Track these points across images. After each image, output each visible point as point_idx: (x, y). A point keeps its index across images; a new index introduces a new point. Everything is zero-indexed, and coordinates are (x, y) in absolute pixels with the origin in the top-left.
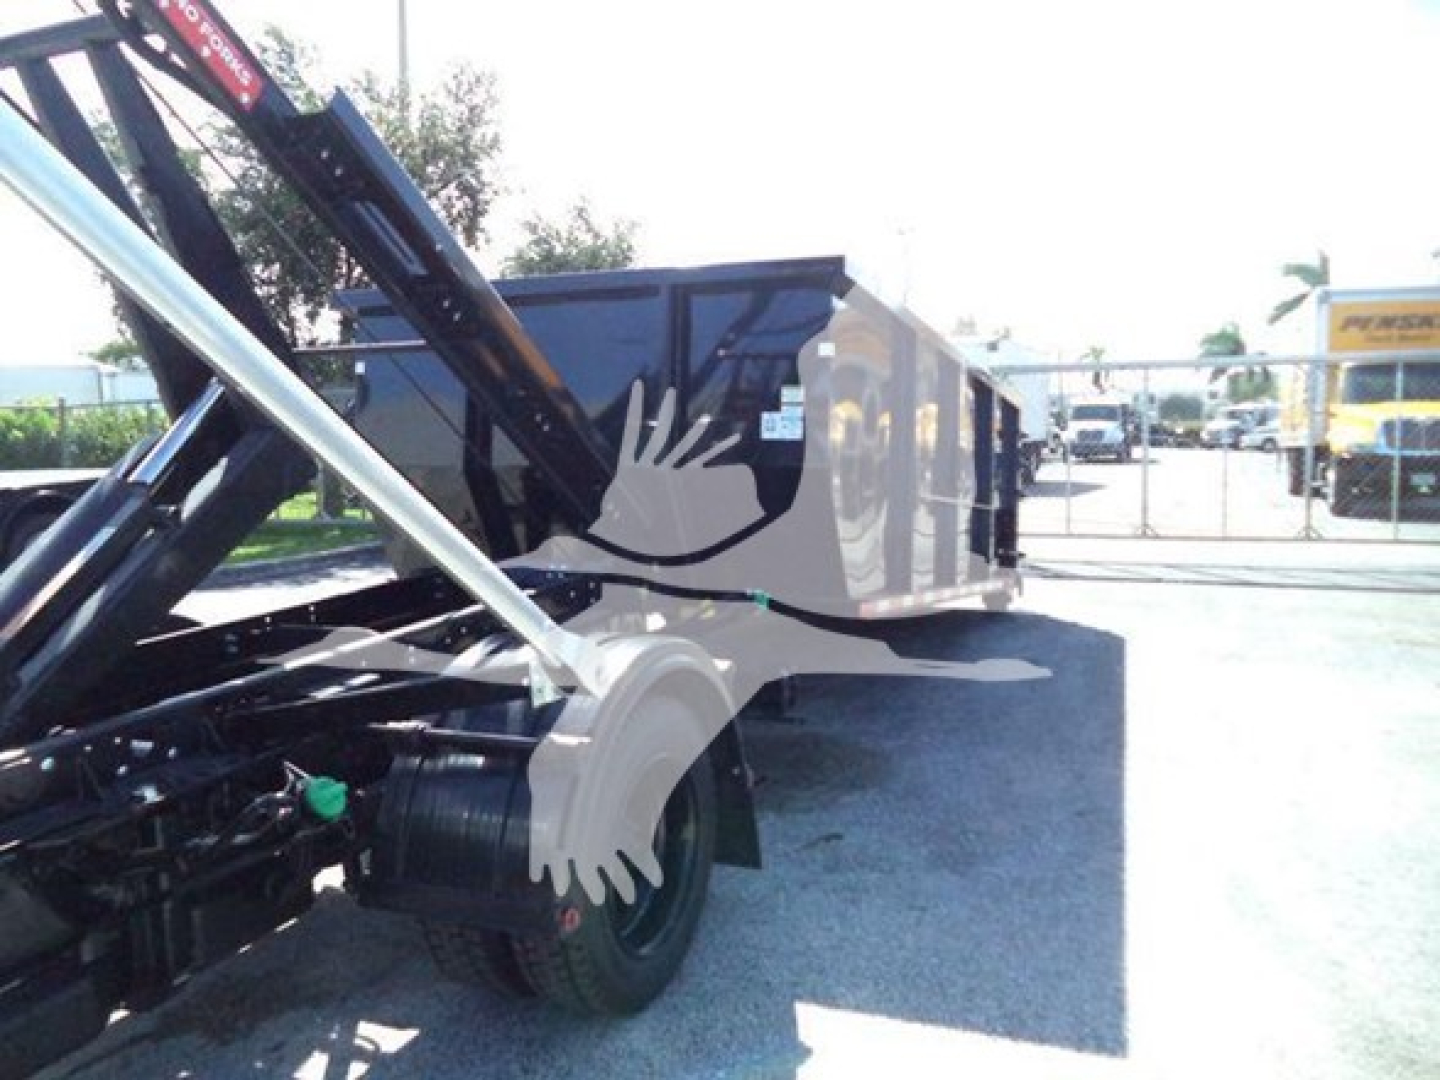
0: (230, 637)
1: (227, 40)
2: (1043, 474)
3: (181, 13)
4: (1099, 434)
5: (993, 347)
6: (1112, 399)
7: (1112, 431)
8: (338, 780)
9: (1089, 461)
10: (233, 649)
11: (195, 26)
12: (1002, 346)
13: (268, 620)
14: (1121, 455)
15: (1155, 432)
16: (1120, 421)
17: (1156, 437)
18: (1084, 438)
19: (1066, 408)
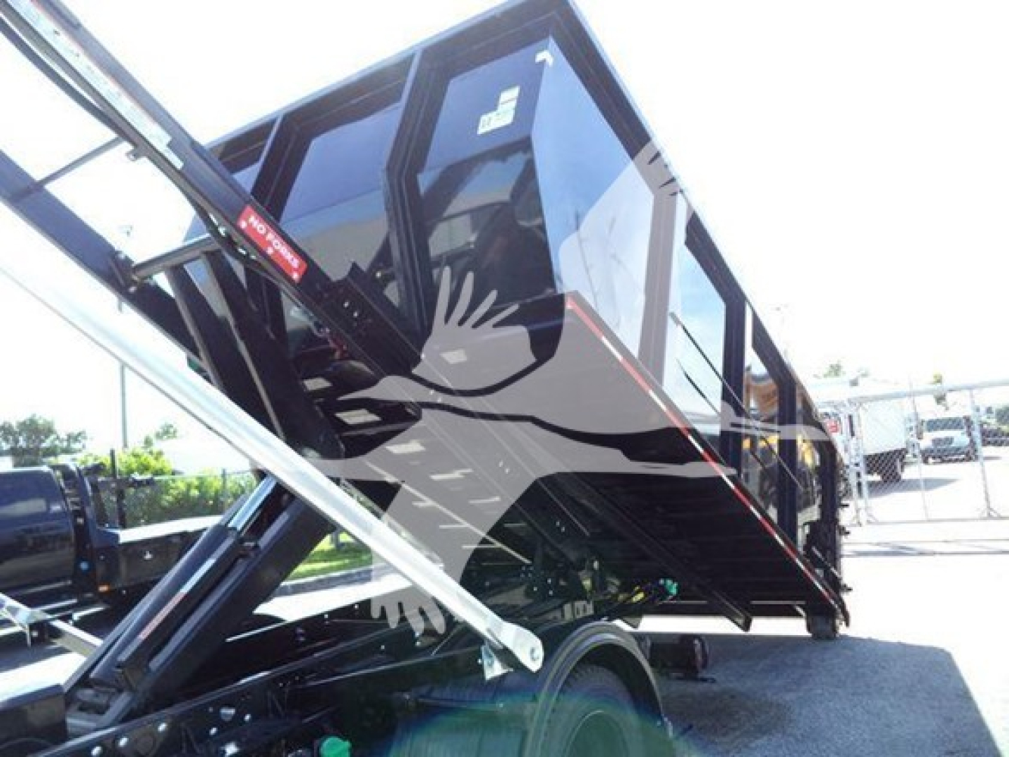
0: (300, 631)
1: (284, 243)
2: (908, 474)
3: (255, 230)
4: (949, 440)
5: (854, 383)
6: (955, 412)
7: (960, 438)
8: (345, 740)
9: (943, 461)
10: (302, 639)
11: (264, 236)
12: (861, 381)
13: (326, 616)
14: (969, 455)
15: (995, 435)
16: (965, 430)
17: (996, 438)
18: (938, 444)
19: (923, 422)
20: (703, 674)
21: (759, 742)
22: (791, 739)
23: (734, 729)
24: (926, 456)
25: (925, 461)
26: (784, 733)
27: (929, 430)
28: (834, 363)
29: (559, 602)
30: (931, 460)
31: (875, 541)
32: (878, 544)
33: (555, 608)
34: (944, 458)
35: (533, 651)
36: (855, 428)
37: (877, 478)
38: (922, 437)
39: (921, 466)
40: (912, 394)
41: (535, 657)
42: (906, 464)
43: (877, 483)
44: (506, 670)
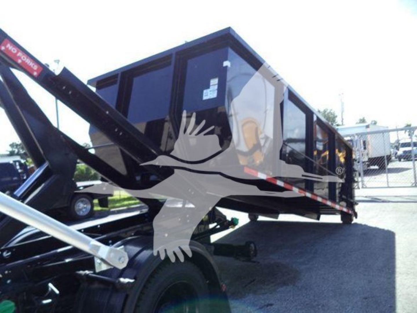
4: (410, 152)
5: (368, 127)
7: (415, 150)
11: (16, 54)
18: (406, 153)
19: (399, 144)
20: (254, 259)
22: (296, 288)
23: (272, 283)
24: (400, 158)
25: (400, 160)
26: (294, 285)
27: (402, 147)
28: (362, 118)
30: (402, 160)
31: (365, 196)
32: (366, 197)
34: (409, 159)
35: (120, 259)
36: (367, 146)
37: (376, 167)
38: (398, 150)
39: (398, 162)
40: (397, 130)
41: (121, 262)
42: (391, 161)
43: (376, 170)
44: (109, 267)
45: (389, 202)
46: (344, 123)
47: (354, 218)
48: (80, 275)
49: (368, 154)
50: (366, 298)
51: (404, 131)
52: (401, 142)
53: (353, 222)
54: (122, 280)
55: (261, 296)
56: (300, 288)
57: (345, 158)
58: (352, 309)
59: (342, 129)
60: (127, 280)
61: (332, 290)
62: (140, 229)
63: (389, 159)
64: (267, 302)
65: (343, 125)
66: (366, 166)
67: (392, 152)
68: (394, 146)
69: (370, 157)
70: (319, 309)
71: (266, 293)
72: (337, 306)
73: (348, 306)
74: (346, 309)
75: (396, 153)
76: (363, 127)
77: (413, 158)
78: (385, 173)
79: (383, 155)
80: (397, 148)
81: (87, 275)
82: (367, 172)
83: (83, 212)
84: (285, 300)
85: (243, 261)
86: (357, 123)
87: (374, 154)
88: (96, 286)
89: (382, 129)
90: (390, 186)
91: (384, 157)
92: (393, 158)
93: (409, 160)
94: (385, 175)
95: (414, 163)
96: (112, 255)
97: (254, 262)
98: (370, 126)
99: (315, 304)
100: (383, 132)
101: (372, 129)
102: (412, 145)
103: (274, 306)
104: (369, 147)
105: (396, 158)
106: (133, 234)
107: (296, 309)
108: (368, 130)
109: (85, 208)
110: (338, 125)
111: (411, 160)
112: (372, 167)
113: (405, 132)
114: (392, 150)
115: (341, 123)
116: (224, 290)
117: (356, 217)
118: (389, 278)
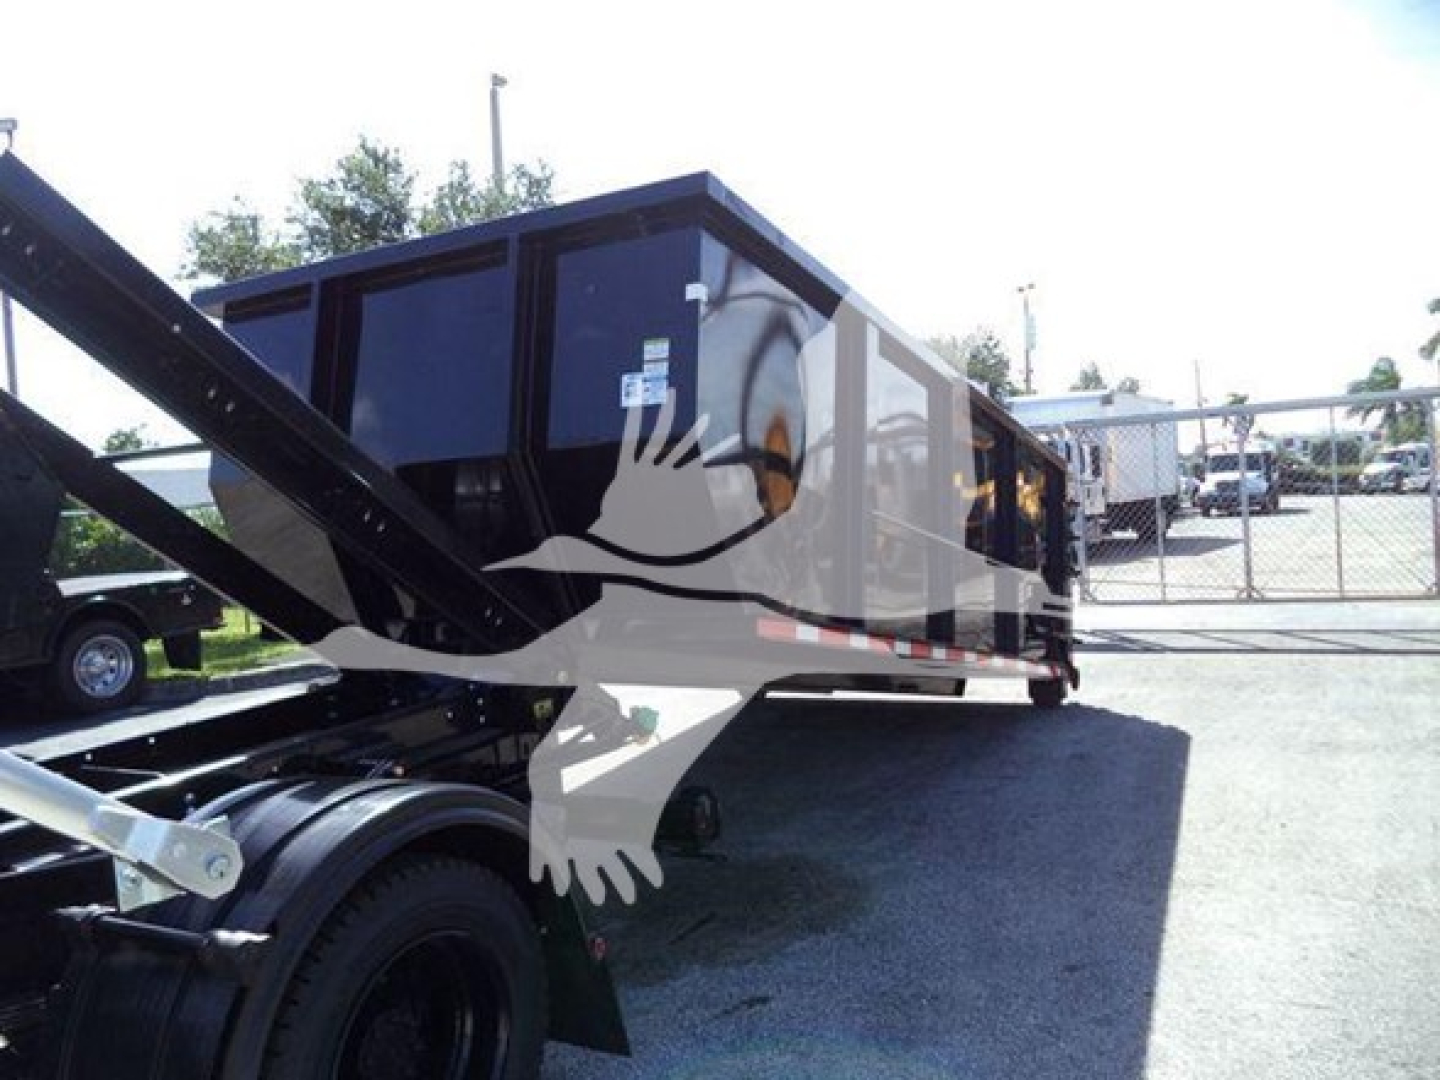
2: (1177, 530)
4: (1238, 485)
5: (1107, 400)
6: (1254, 447)
7: (1254, 481)
14: (1266, 506)
15: (1307, 479)
16: (1263, 470)
17: (1308, 484)
18: (1224, 490)
19: (1206, 458)
20: (714, 848)
21: (797, 945)
22: (849, 941)
23: (772, 924)
24: (1205, 506)
25: (1206, 514)
26: (843, 931)
27: (1214, 470)
28: (1090, 370)
29: (494, 732)
30: (1214, 512)
31: (1089, 629)
33: (483, 744)
34: (1232, 509)
35: (209, 864)
36: (1102, 465)
37: (1131, 534)
38: (1203, 480)
39: (1200, 519)
40: (1201, 414)
41: (214, 874)
42: (1176, 517)
43: (1128, 542)
44: (171, 893)
45: (1164, 649)
46: (1033, 386)
47: (1069, 687)
48: (70, 919)
49: (1104, 491)
50: (1072, 969)
51: (1220, 421)
52: (1212, 452)
53: (1065, 702)
54: (223, 935)
55: (732, 971)
56: (862, 938)
57: (1044, 502)
58: (1028, 1006)
59: (1026, 406)
60: (241, 937)
61: (964, 946)
62: (306, 751)
63: (1172, 507)
64: (751, 991)
65: (1029, 391)
66: (1099, 530)
67: (1183, 487)
68: (1188, 464)
69: (1111, 500)
70: (921, 1008)
71: (748, 962)
72: (979, 997)
73: (1017, 996)
74: (1009, 1005)
75: (1196, 490)
76: (1093, 399)
77: (1244, 508)
78: (1156, 554)
79: (1151, 495)
80: (1199, 472)
81: (94, 921)
82: (1103, 552)
83: (105, 683)
84: (812, 984)
85: (675, 854)
86: (1074, 388)
87: (1124, 492)
88: (128, 956)
89: (1153, 409)
90: (1170, 597)
91: (1153, 501)
92: (1186, 504)
93: (1231, 515)
94: (1156, 560)
95: (1246, 524)
96: (180, 849)
97: (710, 857)
98: (1117, 399)
99: (907, 994)
100: (1154, 420)
101: (1121, 408)
102: (1243, 461)
103: (773, 1005)
104: (1111, 469)
105: (1194, 505)
106: (275, 769)
107: (846, 1010)
108: (1110, 412)
109: (112, 671)
110: (1014, 393)
111: (1239, 514)
112: (1118, 535)
113: (1225, 424)
114: (1183, 479)
115: (1021, 386)
116: (599, 955)
117: (1075, 686)
118: (1150, 902)
